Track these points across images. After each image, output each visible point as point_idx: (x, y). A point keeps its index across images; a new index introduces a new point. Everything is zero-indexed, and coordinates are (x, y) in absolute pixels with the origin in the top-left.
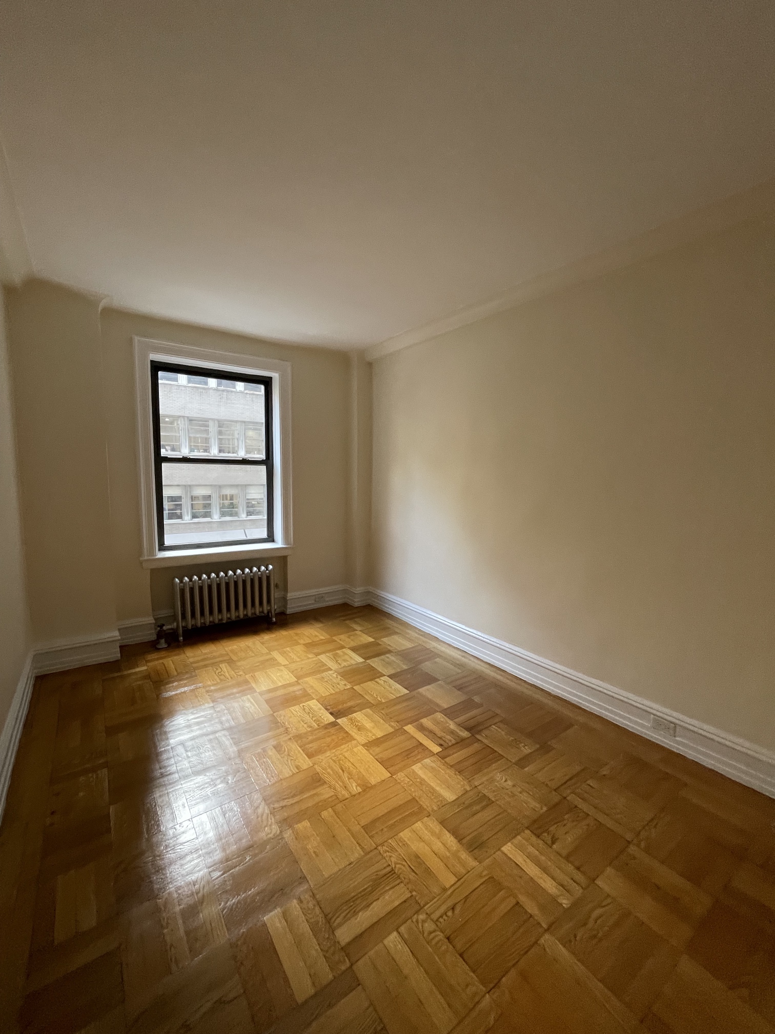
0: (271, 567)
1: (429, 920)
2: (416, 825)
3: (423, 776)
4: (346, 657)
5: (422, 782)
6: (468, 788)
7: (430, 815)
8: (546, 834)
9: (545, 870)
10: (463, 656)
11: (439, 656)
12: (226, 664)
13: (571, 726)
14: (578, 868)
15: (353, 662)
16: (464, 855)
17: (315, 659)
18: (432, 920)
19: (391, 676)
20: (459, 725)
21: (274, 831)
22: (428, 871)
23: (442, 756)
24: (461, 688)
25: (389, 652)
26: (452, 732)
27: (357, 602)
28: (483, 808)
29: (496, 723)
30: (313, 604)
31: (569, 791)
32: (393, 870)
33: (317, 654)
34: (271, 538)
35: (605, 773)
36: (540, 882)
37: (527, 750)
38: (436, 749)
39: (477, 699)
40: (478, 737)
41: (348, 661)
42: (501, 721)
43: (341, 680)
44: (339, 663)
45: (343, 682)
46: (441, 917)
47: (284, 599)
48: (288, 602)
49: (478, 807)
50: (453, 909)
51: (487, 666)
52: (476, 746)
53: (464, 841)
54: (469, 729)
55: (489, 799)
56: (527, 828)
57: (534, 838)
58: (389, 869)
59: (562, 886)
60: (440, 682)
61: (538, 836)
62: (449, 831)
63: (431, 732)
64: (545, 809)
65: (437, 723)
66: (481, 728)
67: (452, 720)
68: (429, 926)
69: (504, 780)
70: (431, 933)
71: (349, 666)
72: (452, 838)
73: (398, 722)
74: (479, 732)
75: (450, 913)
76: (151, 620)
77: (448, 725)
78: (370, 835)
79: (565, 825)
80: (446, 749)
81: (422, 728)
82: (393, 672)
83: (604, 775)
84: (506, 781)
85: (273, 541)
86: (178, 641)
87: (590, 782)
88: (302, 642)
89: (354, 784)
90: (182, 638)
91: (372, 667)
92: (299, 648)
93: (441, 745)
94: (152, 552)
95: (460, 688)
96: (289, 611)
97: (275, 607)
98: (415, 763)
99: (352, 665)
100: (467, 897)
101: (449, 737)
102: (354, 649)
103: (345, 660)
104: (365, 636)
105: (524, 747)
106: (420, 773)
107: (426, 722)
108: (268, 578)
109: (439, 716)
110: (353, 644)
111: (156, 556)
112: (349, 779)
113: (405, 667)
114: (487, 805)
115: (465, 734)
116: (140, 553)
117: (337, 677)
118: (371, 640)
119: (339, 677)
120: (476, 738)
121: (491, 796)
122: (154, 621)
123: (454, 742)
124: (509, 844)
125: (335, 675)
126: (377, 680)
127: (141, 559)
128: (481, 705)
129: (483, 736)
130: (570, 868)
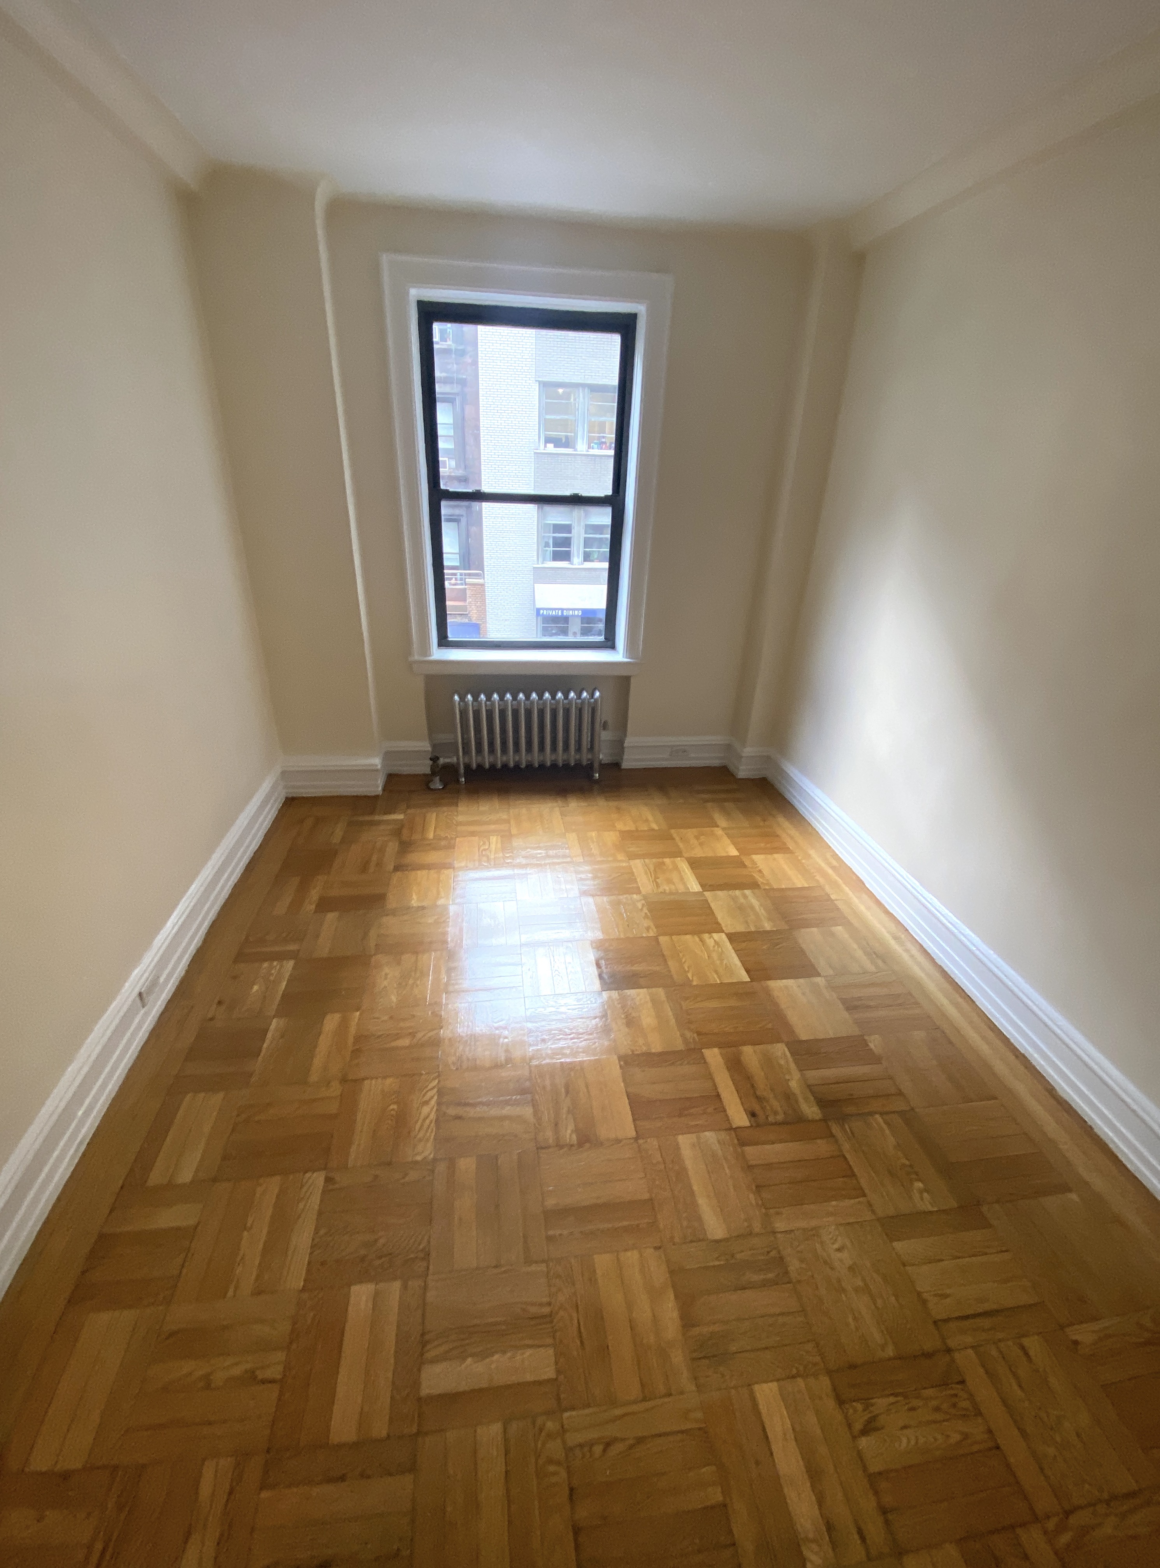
1: (559, 1441)
2: (629, 1254)
3: (689, 1164)
4: (674, 875)
5: (682, 1174)
6: (757, 1227)
7: (660, 1248)
8: (859, 1406)
9: (814, 1473)
10: (896, 938)
11: (847, 923)
13: (1063, 1189)
14: (884, 1511)
15: (681, 889)
16: (678, 1358)
17: (624, 865)
18: (564, 1442)
19: (732, 937)
20: (809, 1086)
21: (426, 1153)
22: (604, 1350)
23: (742, 1138)
24: (854, 1007)
25: (754, 885)
26: (788, 1097)
27: (743, 771)
28: (765, 1284)
29: (887, 1113)
31: (969, 1340)
32: (551, 1316)
33: (632, 856)
36: (791, 1494)
37: (925, 1203)
38: (740, 1119)
39: (875, 1042)
40: (835, 1129)
41: (674, 884)
42: (901, 1113)
43: (646, 917)
44: (657, 883)
45: (647, 922)
46: (581, 1446)
48: (626, 750)
49: (757, 1278)
50: (608, 1445)
52: (822, 1147)
53: (696, 1331)
54: (822, 1103)
55: (786, 1273)
56: (829, 1373)
58: (546, 1310)
59: (830, 1527)
60: (818, 980)
61: (841, 1402)
62: (676, 1297)
63: (749, 1078)
64: (890, 1352)
65: (768, 1062)
66: (851, 1109)
67: (801, 1071)
68: (554, 1448)
69: (836, 1246)
70: (550, 1461)
71: (671, 894)
72: (675, 1314)
73: (699, 1034)
74: (843, 1119)
75: (598, 1449)
77: (787, 1077)
78: (551, 1233)
79: (912, 1409)
80: (758, 1126)
81: (735, 1065)
82: (741, 928)
83: (1076, 1343)
84: (839, 1250)
87: (1033, 1344)
88: (620, 826)
89: (571, 1127)
90: (463, 780)
91: (710, 908)
92: (610, 837)
93: (753, 1115)
95: (851, 1006)
96: (625, 765)
97: (602, 753)
98: (689, 1130)
99: (677, 893)
100: (640, 1440)
101: (776, 1104)
102: (695, 864)
103: (670, 881)
104: (726, 841)
105: (921, 1192)
106: (687, 1153)
107: (750, 1054)
109: (780, 1050)
110: (698, 853)
112: (569, 1112)
113: (768, 926)
114: (774, 1283)
115: (811, 1111)
117: (642, 910)
118: (733, 852)
119: (645, 910)
120: (828, 1127)
121: (794, 1265)
123: (780, 1117)
124: (774, 1385)
125: (639, 905)
126: (706, 936)
128: (876, 1059)
129: (845, 1130)
130: (868, 1504)
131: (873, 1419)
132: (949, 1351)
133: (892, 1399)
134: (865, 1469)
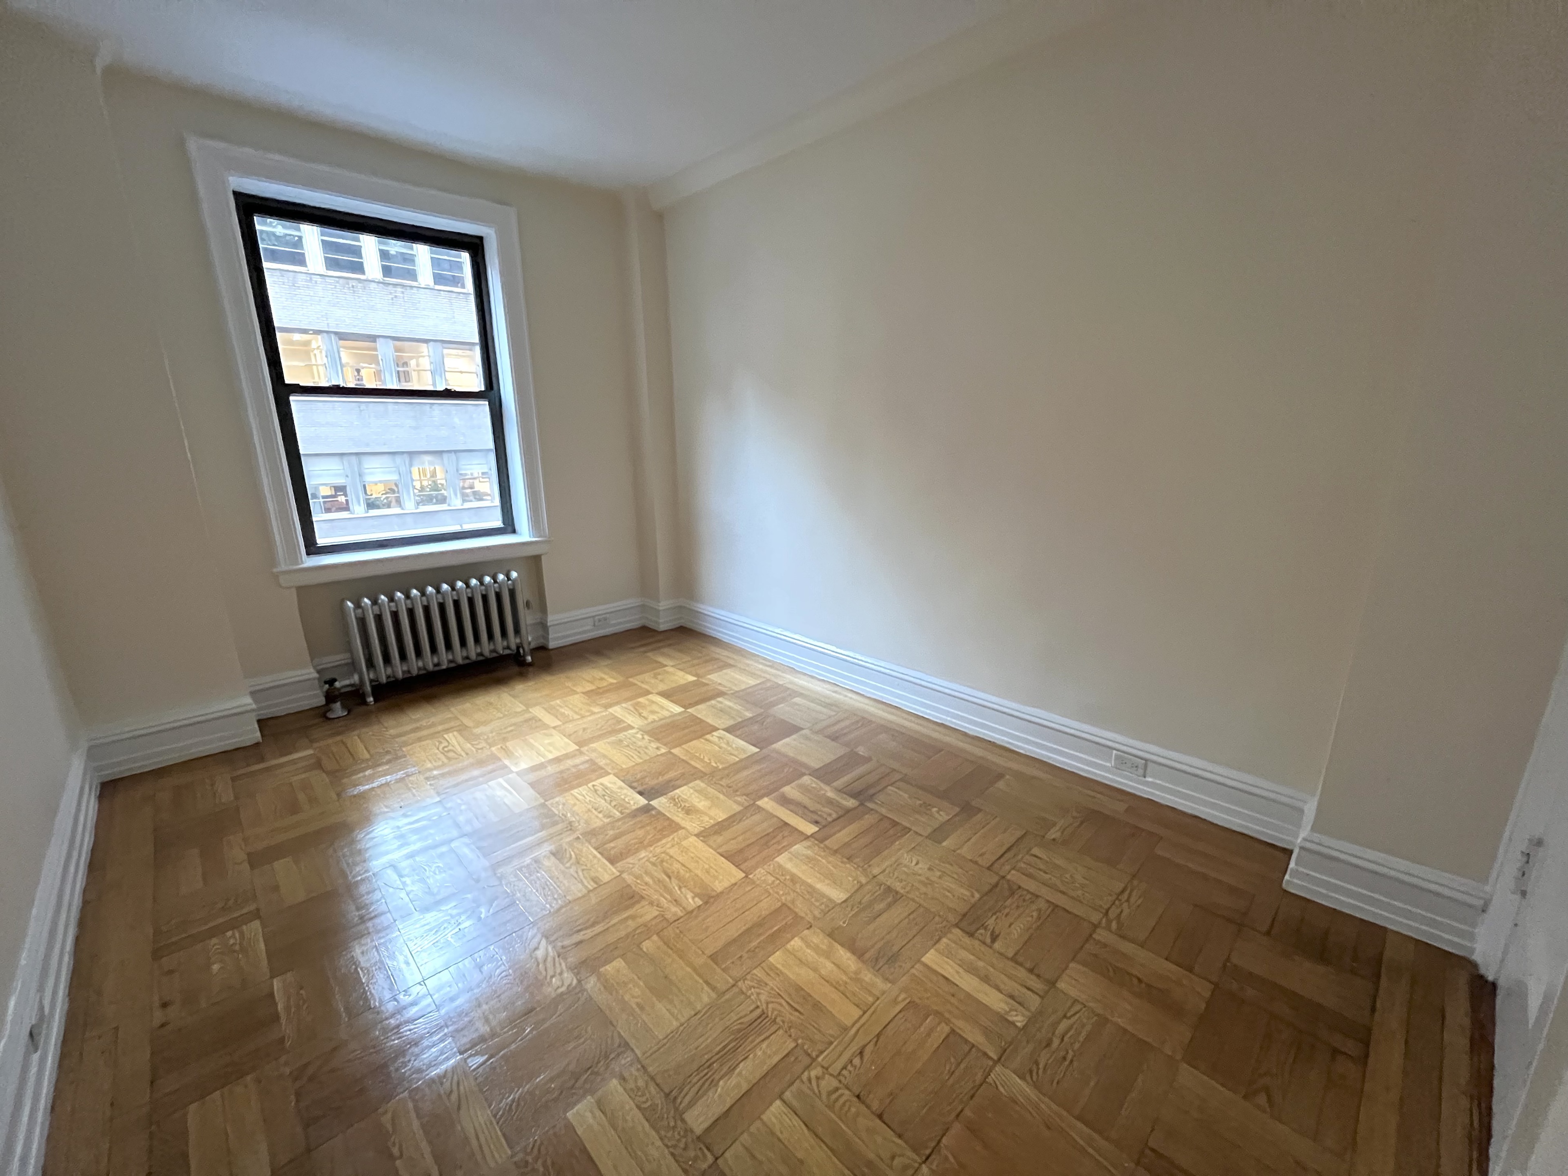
0: (514, 575)
1: (827, 1076)
2: (792, 943)
3: (794, 870)
4: (655, 708)
5: (794, 879)
6: (863, 880)
7: (811, 926)
8: (982, 931)
9: (986, 979)
10: (835, 692)
11: (801, 695)
12: (455, 733)
13: (1000, 776)
14: (1031, 971)
15: (666, 714)
16: (868, 976)
17: (604, 714)
18: (831, 1075)
19: (727, 730)
20: (840, 791)
21: (567, 983)
22: (817, 1006)
23: (819, 839)
24: (837, 737)
25: (722, 694)
26: (830, 802)
27: (663, 625)
28: (889, 906)
29: (894, 783)
30: (589, 631)
31: (1007, 867)
32: (764, 1013)
33: (607, 707)
34: (509, 527)
35: (1053, 837)
36: (981, 997)
37: (943, 817)
38: (811, 829)
39: (861, 750)
40: (870, 805)
41: (658, 713)
42: (901, 780)
43: (650, 741)
44: (644, 717)
45: (654, 745)
46: (845, 1068)
47: (543, 626)
48: (550, 629)
49: (882, 906)
50: (861, 1053)
51: (871, 703)
52: (869, 819)
53: (867, 956)
54: (854, 795)
55: (897, 893)
56: (957, 925)
57: (967, 940)
58: (758, 1012)
59: (1012, 997)
60: (803, 732)
61: (971, 935)
62: (842, 945)
63: (798, 804)
64: (977, 896)
65: (805, 789)
66: (872, 791)
67: (829, 785)
68: (829, 1083)
69: (914, 862)
70: (830, 1094)
71: (661, 720)
72: (849, 955)
73: (747, 795)
74: (871, 798)
75: (857, 1061)
76: (310, 673)
77: (823, 792)
78: (723, 966)
79: (1006, 915)
80: (824, 827)
81: (785, 801)
82: (731, 722)
83: (1054, 840)
84: (917, 864)
85: (514, 531)
86: (365, 703)
87: (1036, 851)
88: (579, 689)
89: (689, 896)
90: (371, 699)
91: (698, 718)
92: (577, 700)
93: (816, 823)
94: (296, 560)
95: (834, 738)
96: (552, 645)
97: (530, 638)
98: (780, 852)
99: (665, 718)
100: (878, 1036)
101: (826, 810)
102: (665, 695)
103: (653, 712)
104: (681, 673)
105: (938, 812)
106: (789, 866)
107: (789, 790)
108: (512, 593)
109: (806, 780)
110: (662, 687)
111: (302, 563)
112: (680, 888)
113: (749, 715)
114: (895, 901)
115: (851, 803)
116: (272, 561)
117: (643, 738)
118: (691, 678)
119: (646, 737)
120: (866, 806)
121: (898, 886)
122: (316, 675)
123: (834, 816)
124: (932, 951)
125: (639, 736)
126: (708, 737)
127: (275, 570)
128: (869, 759)
129: (877, 803)
130: (1022, 973)
131: (993, 932)
132: (1003, 877)
133: (994, 917)
134: (1008, 958)
